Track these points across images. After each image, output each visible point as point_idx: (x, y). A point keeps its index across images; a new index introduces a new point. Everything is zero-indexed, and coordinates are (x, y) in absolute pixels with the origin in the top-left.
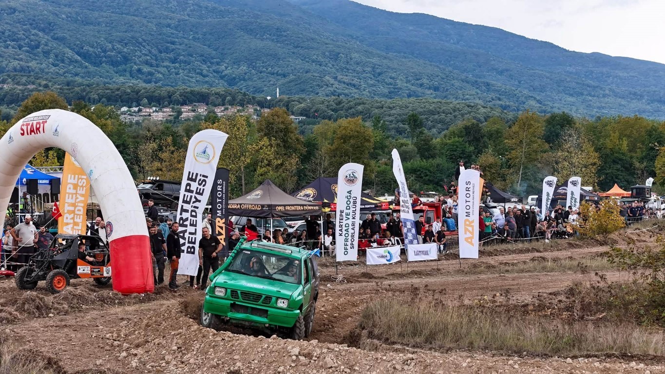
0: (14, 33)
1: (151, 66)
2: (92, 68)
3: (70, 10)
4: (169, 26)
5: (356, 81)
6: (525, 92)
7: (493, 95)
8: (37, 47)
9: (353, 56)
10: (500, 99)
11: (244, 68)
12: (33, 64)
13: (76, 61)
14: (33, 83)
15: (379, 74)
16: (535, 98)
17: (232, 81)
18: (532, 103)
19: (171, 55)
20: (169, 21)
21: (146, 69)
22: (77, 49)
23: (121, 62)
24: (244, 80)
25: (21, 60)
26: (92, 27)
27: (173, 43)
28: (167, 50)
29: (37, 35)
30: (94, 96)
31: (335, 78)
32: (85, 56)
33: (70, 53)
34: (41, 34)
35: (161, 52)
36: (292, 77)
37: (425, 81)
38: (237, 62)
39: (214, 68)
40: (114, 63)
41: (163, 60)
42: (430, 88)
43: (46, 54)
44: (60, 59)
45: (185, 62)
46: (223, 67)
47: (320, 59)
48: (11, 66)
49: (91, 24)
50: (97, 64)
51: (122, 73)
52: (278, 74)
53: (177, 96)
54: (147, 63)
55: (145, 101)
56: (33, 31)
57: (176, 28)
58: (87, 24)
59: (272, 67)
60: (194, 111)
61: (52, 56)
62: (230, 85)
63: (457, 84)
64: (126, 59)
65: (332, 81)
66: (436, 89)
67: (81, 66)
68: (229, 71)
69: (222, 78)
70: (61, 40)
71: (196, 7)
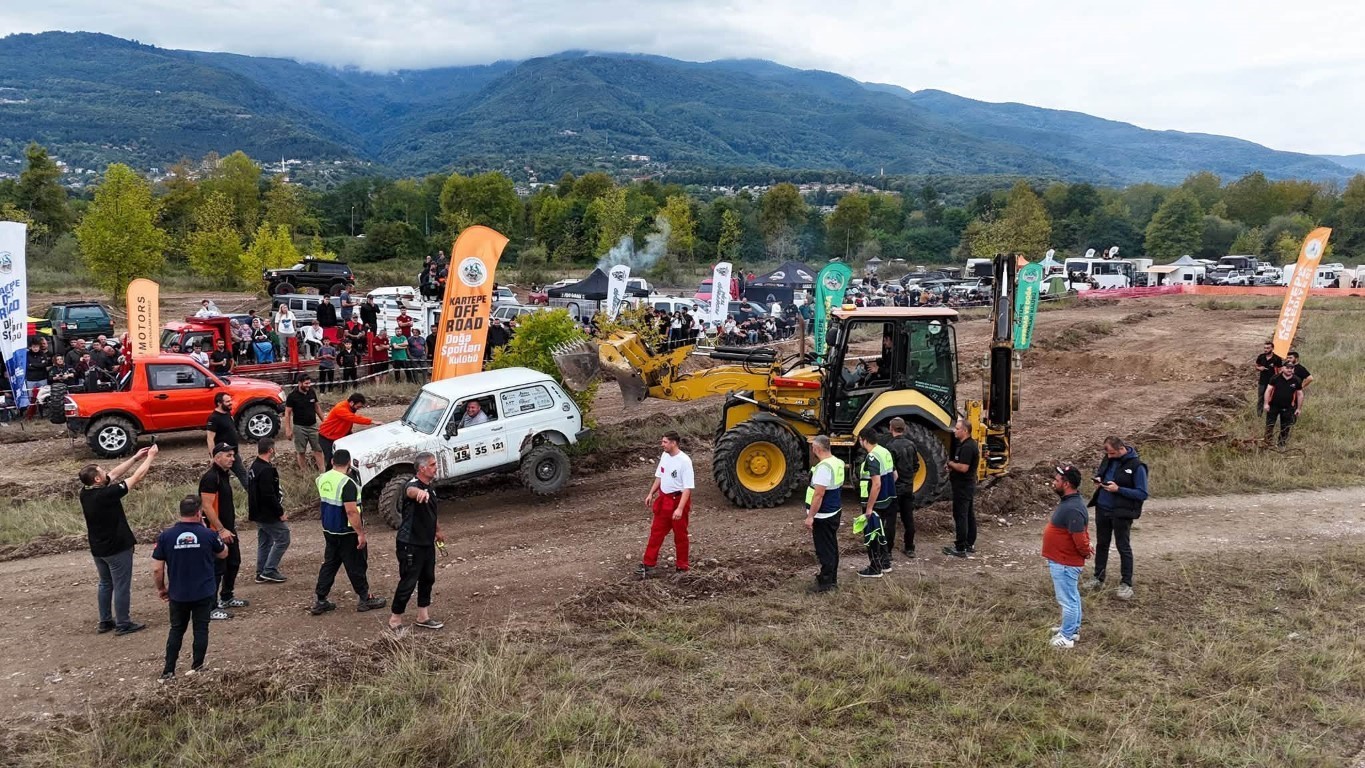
0: (681, 129)
1: (786, 153)
2: (739, 155)
3: (725, 109)
4: (802, 120)
5: (951, 161)
6: (1101, 166)
7: (1069, 170)
8: (699, 140)
9: (952, 140)
10: (1075, 173)
11: (859, 153)
12: (694, 154)
13: (728, 150)
14: (691, 168)
15: (973, 155)
16: (1108, 172)
17: (850, 164)
18: (1105, 175)
19: (802, 144)
20: (802, 116)
21: (782, 156)
22: (729, 141)
23: (762, 151)
24: (860, 163)
25: (685, 150)
26: (740, 123)
27: (804, 134)
28: (799, 140)
29: (699, 130)
30: (734, 177)
31: (935, 159)
32: (735, 146)
33: (722, 144)
34: (701, 129)
35: (794, 142)
36: (898, 159)
37: (1011, 160)
38: (854, 148)
39: (836, 153)
40: (757, 151)
41: (796, 148)
42: (1015, 166)
43: (705, 145)
44: (716, 148)
45: (813, 149)
46: (843, 153)
47: (923, 144)
48: (678, 155)
49: (741, 120)
50: (744, 153)
51: (762, 159)
52: (886, 157)
53: (798, 177)
54: (783, 151)
55: (774, 181)
56: (696, 127)
57: (807, 121)
58: (737, 120)
59: (883, 151)
60: (810, 189)
61: (710, 146)
62: (848, 166)
63: (1039, 161)
64: (767, 148)
65: (931, 162)
66: (1020, 166)
67: (732, 154)
68: (847, 156)
69: (842, 161)
70: (717, 134)
71: (824, 105)
